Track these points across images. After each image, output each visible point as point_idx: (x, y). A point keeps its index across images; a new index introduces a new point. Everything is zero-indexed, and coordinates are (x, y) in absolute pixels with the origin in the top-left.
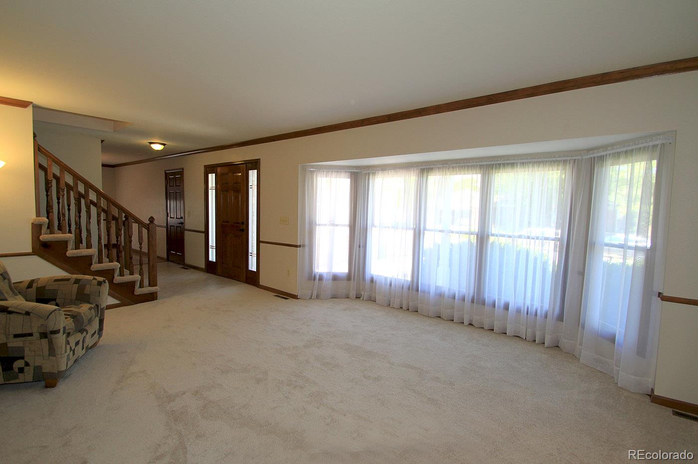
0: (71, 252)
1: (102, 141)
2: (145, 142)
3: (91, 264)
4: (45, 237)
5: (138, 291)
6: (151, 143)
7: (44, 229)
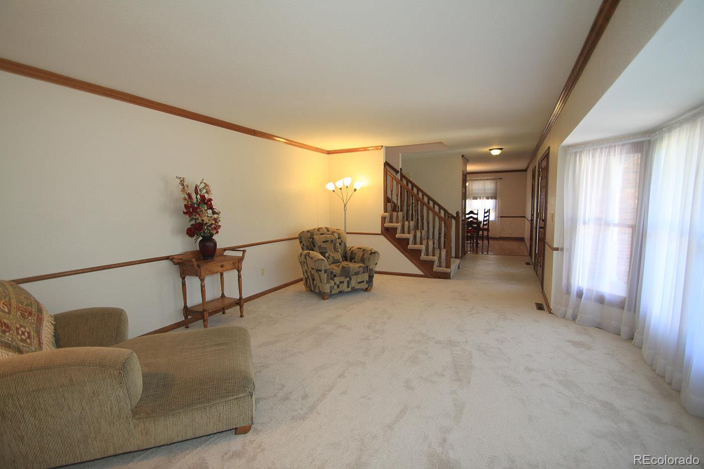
0: (398, 235)
1: (463, 156)
2: (486, 150)
3: (409, 244)
4: (387, 225)
5: (436, 268)
6: (490, 150)
7: (387, 220)
